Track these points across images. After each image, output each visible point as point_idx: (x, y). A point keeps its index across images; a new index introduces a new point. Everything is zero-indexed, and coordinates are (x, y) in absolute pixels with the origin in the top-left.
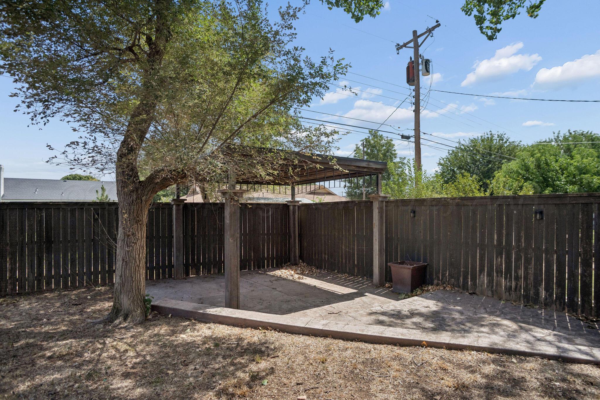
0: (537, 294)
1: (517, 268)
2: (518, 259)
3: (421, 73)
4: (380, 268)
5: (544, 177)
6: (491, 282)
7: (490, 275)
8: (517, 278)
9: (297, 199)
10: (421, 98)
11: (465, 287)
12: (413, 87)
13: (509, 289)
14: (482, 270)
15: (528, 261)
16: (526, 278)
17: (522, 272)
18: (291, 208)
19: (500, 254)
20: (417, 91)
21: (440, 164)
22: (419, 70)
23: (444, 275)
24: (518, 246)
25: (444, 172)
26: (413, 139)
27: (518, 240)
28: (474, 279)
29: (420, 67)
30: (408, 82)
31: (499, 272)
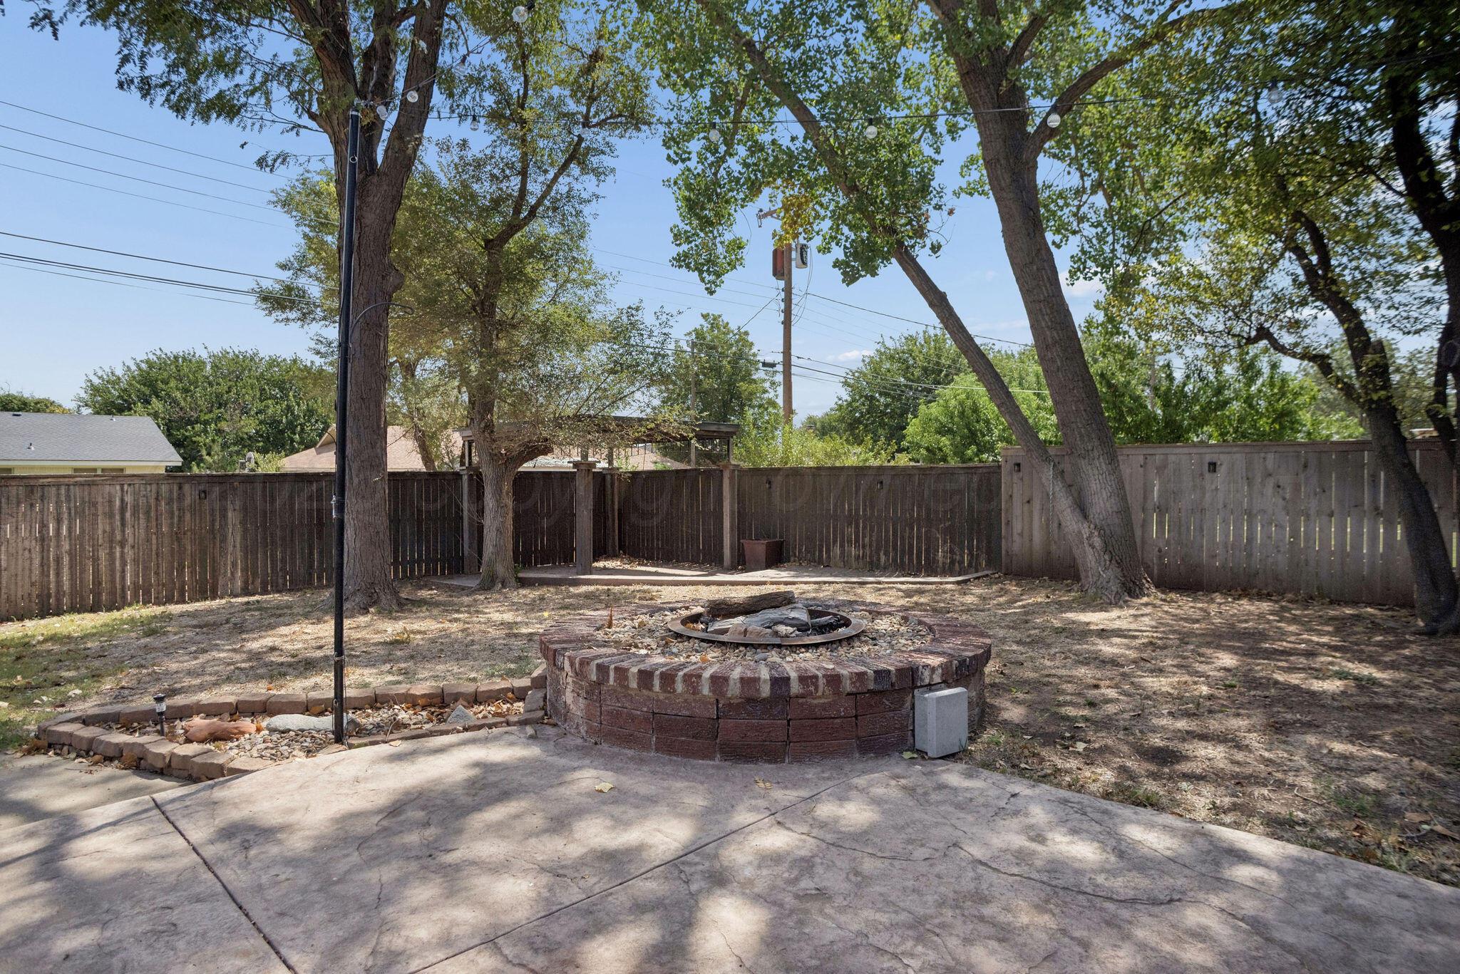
0: (879, 560)
1: (864, 537)
2: (864, 528)
3: (793, 263)
4: (732, 548)
5: (970, 430)
6: (843, 553)
7: (842, 546)
8: (864, 547)
9: (615, 464)
10: (794, 301)
11: (820, 562)
12: (782, 284)
13: (857, 558)
14: (835, 542)
15: (872, 530)
16: (871, 546)
17: (867, 540)
18: (609, 477)
19: (850, 524)
20: (788, 290)
21: (846, 384)
22: (790, 260)
23: (800, 551)
24: (865, 515)
25: (854, 400)
26: (780, 368)
27: (864, 510)
28: (828, 551)
29: (794, 255)
30: (775, 274)
31: (850, 542)
